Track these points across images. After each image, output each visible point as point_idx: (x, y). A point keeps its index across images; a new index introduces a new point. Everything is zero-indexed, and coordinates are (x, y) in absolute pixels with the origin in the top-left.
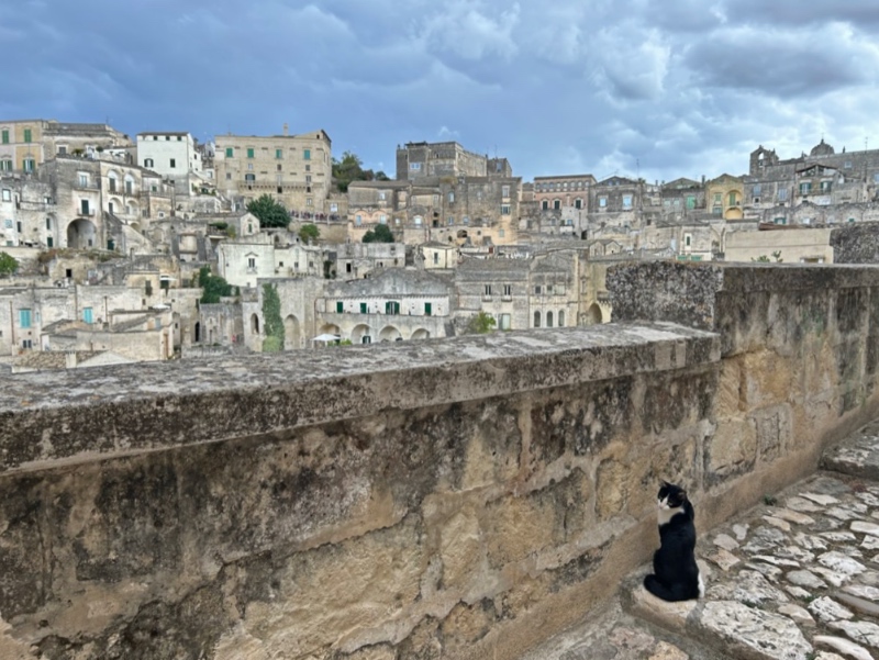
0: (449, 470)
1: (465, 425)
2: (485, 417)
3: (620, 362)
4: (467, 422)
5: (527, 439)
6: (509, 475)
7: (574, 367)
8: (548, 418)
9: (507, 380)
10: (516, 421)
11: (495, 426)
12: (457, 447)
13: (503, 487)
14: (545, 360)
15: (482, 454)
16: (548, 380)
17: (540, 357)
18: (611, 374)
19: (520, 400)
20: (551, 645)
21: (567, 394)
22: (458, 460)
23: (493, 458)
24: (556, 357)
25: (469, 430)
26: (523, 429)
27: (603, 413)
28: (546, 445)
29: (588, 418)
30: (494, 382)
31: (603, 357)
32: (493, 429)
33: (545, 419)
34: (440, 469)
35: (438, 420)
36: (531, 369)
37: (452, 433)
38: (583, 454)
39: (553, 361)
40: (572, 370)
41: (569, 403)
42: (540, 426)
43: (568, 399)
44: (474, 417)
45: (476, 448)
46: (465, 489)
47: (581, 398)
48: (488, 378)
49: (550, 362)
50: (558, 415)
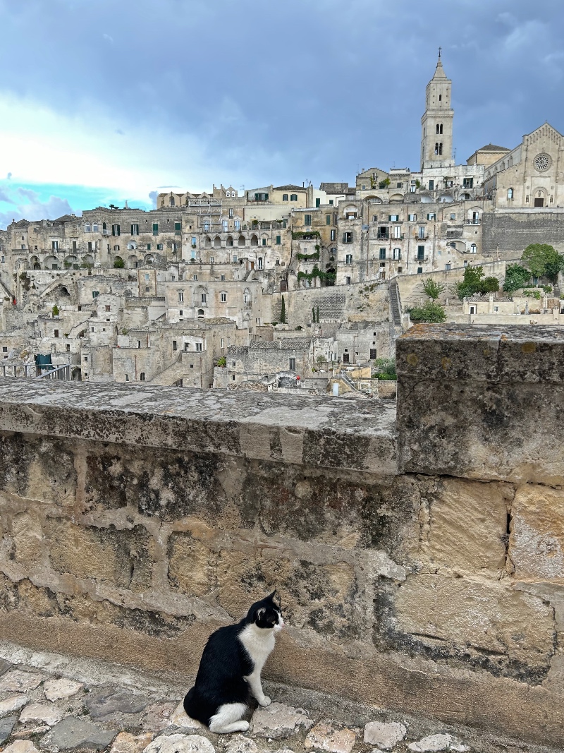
0: (15, 479)
1: (26, 450)
2: (43, 449)
3: (182, 435)
4: (28, 448)
5: (83, 479)
6: (66, 503)
7: (115, 426)
8: (105, 469)
9: (43, 424)
10: (72, 461)
11: (53, 459)
12: (21, 464)
13: (61, 510)
14: (82, 415)
15: (41, 477)
16: (85, 432)
17: (76, 411)
18: (165, 445)
19: (75, 445)
20: (115, 670)
21: (126, 452)
22: (22, 474)
23: (52, 484)
24: (94, 414)
25: (30, 456)
26: (78, 470)
27: (177, 484)
28: (104, 491)
29: (155, 482)
30: (32, 422)
31: (154, 425)
32: (50, 461)
33: (101, 469)
34: (8, 476)
35: (6, 441)
36: (67, 420)
37: (16, 454)
38: (149, 515)
39: (90, 417)
40: (114, 429)
41: (130, 461)
42: (97, 473)
43: (128, 457)
44: (33, 446)
45: (35, 470)
46: (28, 497)
47: (144, 460)
48: (27, 417)
49: (87, 417)
50: (116, 469)
